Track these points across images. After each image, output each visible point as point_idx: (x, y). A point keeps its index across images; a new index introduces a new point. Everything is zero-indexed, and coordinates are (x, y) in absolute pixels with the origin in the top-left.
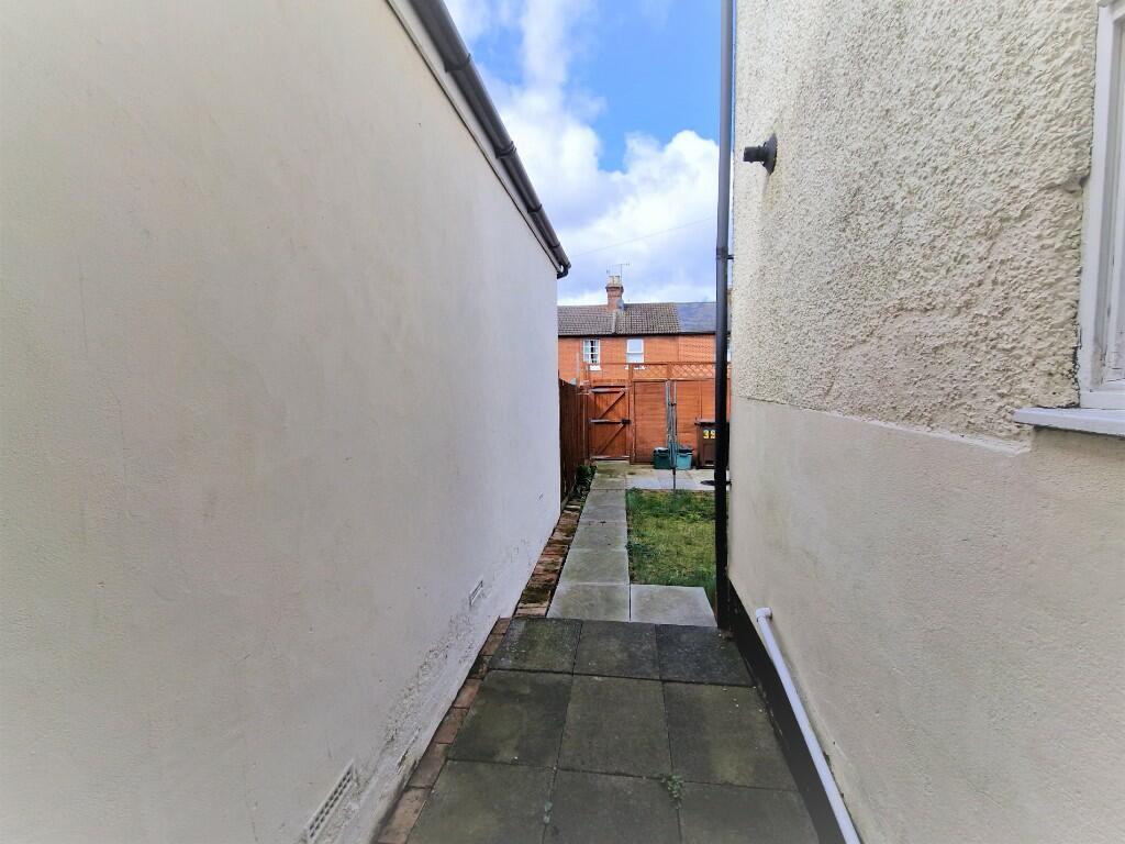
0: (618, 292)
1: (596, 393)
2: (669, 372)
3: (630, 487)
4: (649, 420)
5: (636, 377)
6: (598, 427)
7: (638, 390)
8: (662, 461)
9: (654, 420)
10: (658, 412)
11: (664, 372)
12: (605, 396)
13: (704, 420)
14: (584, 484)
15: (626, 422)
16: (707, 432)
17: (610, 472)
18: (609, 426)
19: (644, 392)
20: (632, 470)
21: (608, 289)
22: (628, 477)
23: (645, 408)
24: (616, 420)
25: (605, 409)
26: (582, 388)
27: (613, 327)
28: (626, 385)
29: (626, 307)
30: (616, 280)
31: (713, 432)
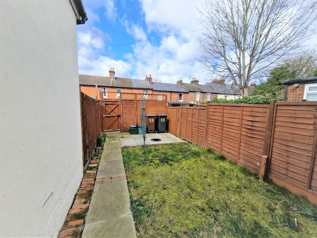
0: (113, 73)
1: (106, 104)
2: (136, 97)
3: (123, 146)
4: (128, 115)
5: (123, 98)
6: (107, 119)
7: (123, 103)
8: (134, 131)
9: (130, 115)
10: (132, 112)
11: (134, 96)
12: (110, 105)
13: (149, 115)
14: (100, 146)
15: (119, 116)
16: (150, 119)
17: (112, 137)
18: (112, 118)
19: (126, 104)
20: (122, 136)
21: (110, 72)
22: (121, 139)
23: (126, 110)
24: (115, 115)
25: (110, 111)
26: (99, 101)
27: (112, 84)
28: (119, 101)
29: (116, 78)
30: (112, 69)
31: (153, 120)
